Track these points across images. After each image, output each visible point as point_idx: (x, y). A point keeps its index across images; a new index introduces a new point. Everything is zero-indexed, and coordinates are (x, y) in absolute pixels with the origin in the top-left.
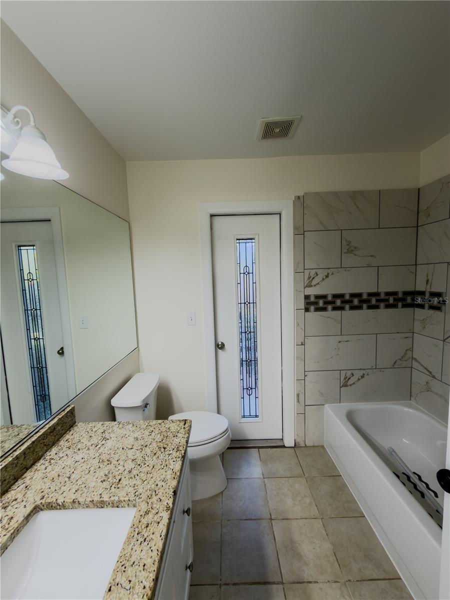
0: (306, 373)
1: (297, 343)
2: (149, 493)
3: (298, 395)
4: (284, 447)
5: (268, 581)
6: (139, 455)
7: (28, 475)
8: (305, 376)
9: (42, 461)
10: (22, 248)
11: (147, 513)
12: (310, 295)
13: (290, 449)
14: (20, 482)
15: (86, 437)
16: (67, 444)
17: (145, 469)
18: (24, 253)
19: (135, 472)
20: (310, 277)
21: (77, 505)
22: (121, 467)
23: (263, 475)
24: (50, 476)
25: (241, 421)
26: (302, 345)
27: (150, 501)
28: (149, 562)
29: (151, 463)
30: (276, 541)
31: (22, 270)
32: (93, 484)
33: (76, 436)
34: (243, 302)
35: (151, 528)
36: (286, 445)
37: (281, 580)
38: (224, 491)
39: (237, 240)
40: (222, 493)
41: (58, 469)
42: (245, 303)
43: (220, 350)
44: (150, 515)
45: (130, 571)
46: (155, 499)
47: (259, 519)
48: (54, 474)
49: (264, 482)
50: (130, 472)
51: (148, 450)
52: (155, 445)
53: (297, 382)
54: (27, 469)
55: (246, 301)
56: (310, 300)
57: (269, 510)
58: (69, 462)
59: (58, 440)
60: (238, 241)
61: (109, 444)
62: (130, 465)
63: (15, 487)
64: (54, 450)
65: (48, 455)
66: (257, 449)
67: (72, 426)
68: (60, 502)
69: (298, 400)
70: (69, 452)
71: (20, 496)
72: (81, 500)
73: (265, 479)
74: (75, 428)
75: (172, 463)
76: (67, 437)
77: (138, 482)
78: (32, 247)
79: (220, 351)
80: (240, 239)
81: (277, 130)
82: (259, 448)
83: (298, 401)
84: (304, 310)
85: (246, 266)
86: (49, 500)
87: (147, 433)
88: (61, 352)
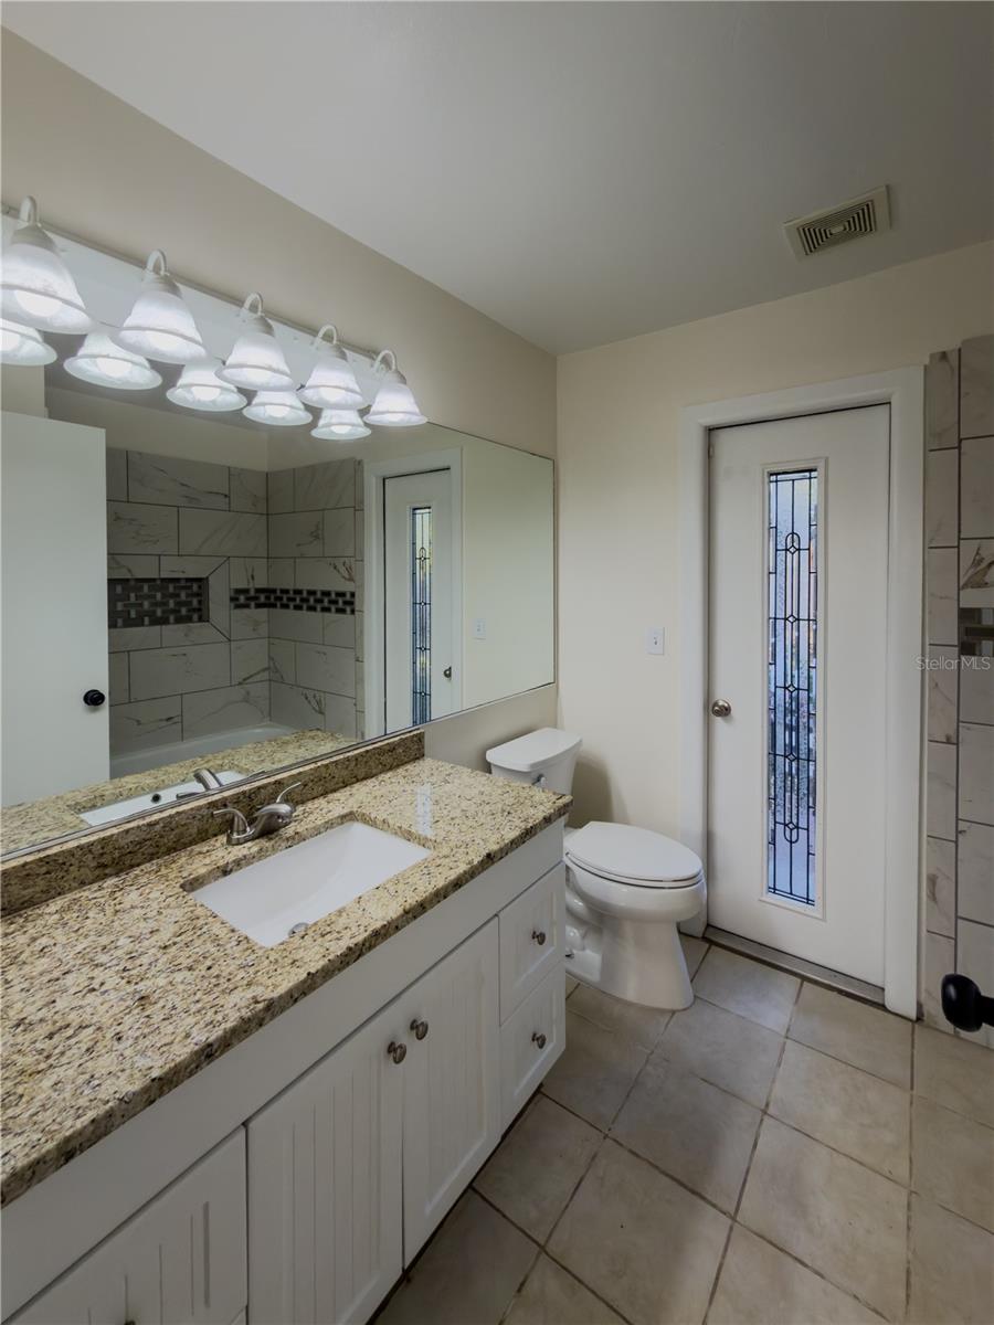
0: (962, 826)
1: (929, 735)
2: (459, 844)
3: (932, 880)
4: (883, 1007)
5: (703, 1193)
6: (472, 809)
7: (357, 786)
8: (958, 832)
9: (373, 779)
10: (418, 511)
11: (446, 857)
12: (979, 610)
13: (899, 1019)
14: (348, 788)
15: (427, 773)
16: (404, 773)
17: (470, 822)
18: (418, 517)
19: (457, 821)
20: (981, 560)
21: (386, 826)
22: (445, 812)
23: (788, 1030)
24: (374, 794)
25: (763, 899)
26: (948, 741)
27: (455, 850)
28: (421, 889)
29: (482, 820)
30: (757, 1152)
31: (414, 544)
32: (409, 814)
33: (417, 770)
34: (781, 614)
35: (440, 870)
36: (889, 1005)
37: (732, 1213)
38: (679, 1011)
39: (772, 475)
40: (673, 1012)
41: (383, 791)
42: (786, 619)
43: (719, 718)
44: (447, 860)
45: (401, 887)
46: (462, 850)
47: (738, 1098)
48: (378, 793)
49: (785, 1043)
50: (452, 819)
51: (487, 808)
52: (500, 806)
53: (928, 843)
54: (358, 781)
55: (789, 613)
56: (980, 622)
57: (769, 1095)
58: (397, 788)
59: (398, 766)
60: (773, 478)
61: (448, 787)
62: (457, 813)
63: (342, 791)
64: (390, 774)
65: (381, 777)
66: (799, 980)
67: (418, 758)
68: (373, 816)
69: (934, 894)
70: (402, 781)
71: (343, 799)
72: (391, 822)
73: (788, 1041)
74: (421, 762)
75: (507, 829)
76: (408, 767)
77: (456, 831)
78: (427, 510)
79: (719, 721)
80: (777, 474)
81: (837, 229)
82: (804, 979)
83: (933, 896)
84: (957, 649)
85: (793, 533)
86: (364, 811)
87: (500, 791)
88: (448, 674)
